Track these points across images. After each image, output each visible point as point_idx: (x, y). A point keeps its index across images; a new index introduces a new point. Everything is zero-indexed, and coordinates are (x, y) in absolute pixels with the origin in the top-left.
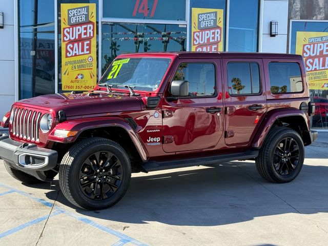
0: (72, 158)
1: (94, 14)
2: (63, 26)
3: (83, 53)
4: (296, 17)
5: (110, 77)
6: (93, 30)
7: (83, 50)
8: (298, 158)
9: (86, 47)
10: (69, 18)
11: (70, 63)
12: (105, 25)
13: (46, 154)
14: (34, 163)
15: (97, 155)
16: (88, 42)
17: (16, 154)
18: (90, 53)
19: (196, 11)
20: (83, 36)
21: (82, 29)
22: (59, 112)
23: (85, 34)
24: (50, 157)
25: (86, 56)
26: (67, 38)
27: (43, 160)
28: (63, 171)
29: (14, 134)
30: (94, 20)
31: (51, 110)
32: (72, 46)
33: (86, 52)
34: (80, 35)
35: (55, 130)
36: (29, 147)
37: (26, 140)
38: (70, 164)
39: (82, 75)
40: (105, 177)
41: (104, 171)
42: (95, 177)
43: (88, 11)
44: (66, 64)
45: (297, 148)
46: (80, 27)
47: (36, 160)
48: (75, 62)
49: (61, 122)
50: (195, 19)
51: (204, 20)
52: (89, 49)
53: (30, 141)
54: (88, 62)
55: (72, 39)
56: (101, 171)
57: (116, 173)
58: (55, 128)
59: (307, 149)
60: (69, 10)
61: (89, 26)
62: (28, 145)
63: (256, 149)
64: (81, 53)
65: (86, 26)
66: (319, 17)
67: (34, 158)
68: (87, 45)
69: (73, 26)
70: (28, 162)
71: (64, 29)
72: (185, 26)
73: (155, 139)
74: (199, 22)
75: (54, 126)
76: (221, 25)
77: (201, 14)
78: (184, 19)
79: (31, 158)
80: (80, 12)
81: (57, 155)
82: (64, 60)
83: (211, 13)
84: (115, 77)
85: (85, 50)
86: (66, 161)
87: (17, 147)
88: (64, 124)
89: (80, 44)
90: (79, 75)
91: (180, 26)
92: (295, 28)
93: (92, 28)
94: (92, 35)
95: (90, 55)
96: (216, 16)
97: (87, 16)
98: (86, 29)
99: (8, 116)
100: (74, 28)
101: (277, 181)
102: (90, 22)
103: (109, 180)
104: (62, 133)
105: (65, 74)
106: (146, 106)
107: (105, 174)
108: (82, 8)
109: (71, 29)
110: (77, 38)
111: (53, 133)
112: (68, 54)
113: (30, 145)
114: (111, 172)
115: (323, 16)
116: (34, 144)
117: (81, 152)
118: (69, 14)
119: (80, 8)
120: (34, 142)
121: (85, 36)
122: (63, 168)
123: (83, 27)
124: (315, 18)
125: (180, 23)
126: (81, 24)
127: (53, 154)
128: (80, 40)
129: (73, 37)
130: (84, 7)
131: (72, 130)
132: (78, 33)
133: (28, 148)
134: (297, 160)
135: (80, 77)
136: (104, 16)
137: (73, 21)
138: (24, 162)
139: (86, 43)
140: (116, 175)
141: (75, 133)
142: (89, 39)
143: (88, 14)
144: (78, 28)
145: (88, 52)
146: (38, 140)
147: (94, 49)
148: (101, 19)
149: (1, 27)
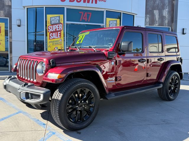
0: (61, 95)
1: (63, 20)
2: (48, 25)
3: (57, 37)
4: (147, 24)
5: (78, 43)
6: (62, 27)
7: (57, 36)
8: (178, 87)
9: (59, 35)
10: (51, 21)
11: (51, 42)
12: (67, 25)
13: (41, 91)
14: (32, 98)
15: (79, 91)
16: (60, 32)
17: (19, 91)
18: (61, 37)
19: (108, 19)
20: (57, 30)
21: (57, 26)
22: (51, 60)
23: (58, 29)
24: (44, 94)
25: (59, 39)
26: (50, 30)
27: (39, 96)
28: (54, 104)
29: (20, 76)
30: (62, 22)
31: (45, 60)
32: (52, 34)
33: (58, 37)
34: (56, 29)
35: (48, 74)
36: (29, 86)
37: (27, 80)
38: (60, 99)
39: (57, 47)
40: (83, 106)
41: (83, 102)
42: (77, 106)
43: (59, 18)
44: (50, 42)
45: (178, 82)
46: (56, 26)
47: (33, 96)
48: (53, 41)
49: (52, 67)
50: (108, 23)
51: (111, 24)
52: (60, 36)
53: (30, 81)
54: (60, 42)
55: (52, 31)
56: (81, 102)
57: (90, 103)
58: (48, 72)
59: (181, 81)
60: (51, 18)
61: (60, 25)
62: (28, 84)
63: (161, 83)
64: (56, 38)
65: (58, 25)
66: (156, 25)
67: (32, 94)
68: (59, 34)
69: (52, 25)
70: (27, 97)
71: (48, 26)
72: (103, 26)
73: (112, 79)
74: (109, 25)
75: (47, 71)
77: (110, 21)
78: (103, 23)
79: (30, 95)
80: (56, 18)
81: (50, 93)
82: (48, 41)
83: (114, 20)
84: (81, 42)
85: (58, 36)
86: (56, 96)
87: (20, 86)
88: (54, 69)
89: (56, 33)
90: (55, 47)
91: (101, 26)
93: (61, 26)
94: (61, 29)
95: (60, 38)
96: (116, 22)
97: (59, 20)
98: (58, 26)
99: (17, 65)
100: (53, 26)
101: (170, 100)
102: (61, 23)
103: (86, 108)
104: (53, 76)
105: (49, 47)
106: (107, 57)
107: (84, 104)
108: (57, 17)
109: (52, 26)
110: (55, 30)
111: (46, 76)
112: (50, 38)
113: (29, 84)
114: (87, 102)
115: (157, 24)
116: (32, 84)
117: (68, 89)
118: (51, 19)
119: (56, 17)
120: (33, 82)
121: (58, 30)
122: (54, 102)
123: (57, 25)
124: (154, 25)
126: (56, 24)
127: (47, 92)
128: (56, 31)
129: (52, 30)
130: (58, 16)
131: (62, 73)
132: (55, 28)
133: (27, 87)
134: (177, 88)
135: (56, 48)
136: (67, 21)
137: (53, 23)
138: (25, 97)
139: (59, 33)
140: (91, 104)
141: (64, 75)
142: (60, 31)
143: (60, 19)
144: (55, 26)
145: (60, 37)
146: (35, 81)
147: (62, 35)
148: (66, 22)
149: (19, 26)
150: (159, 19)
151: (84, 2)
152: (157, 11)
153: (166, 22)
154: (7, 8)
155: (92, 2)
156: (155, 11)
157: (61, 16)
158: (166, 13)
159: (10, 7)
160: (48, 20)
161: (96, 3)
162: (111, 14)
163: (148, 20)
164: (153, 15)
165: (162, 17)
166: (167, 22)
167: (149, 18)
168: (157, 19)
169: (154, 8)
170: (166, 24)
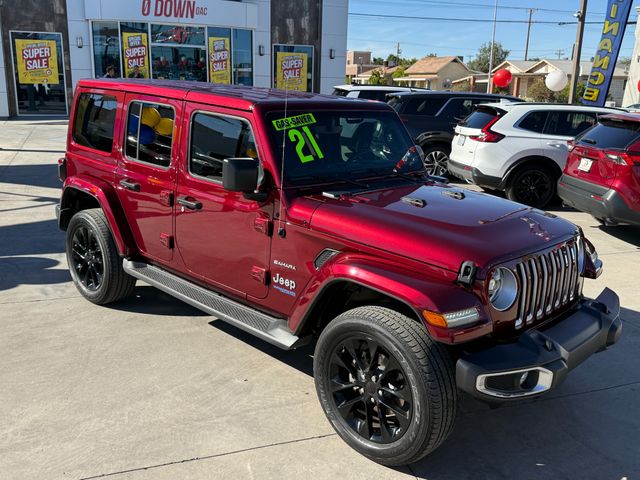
1: (146, 40)
2: (125, 48)
4: (276, 42)
6: (146, 51)
9: (141, 62)
10: (129, 43)
12: (153, 47)
16: (143, 58)
18: (144, 66)
19: (212, 39)
20: (139, 55)
21: (138, 50)
23: (140, 53)
26: (128, 55)
30: (146, 44)
32: (131, 61)
34: (137, 54)
43: (141, 38)
50: (211, 45)
51: (217, 45)
52: (143, 63)
60: (128, 37)
61: (142, 48)
69: (132, 47)
72: (205, 49)
74: (214, 47)
76: (228, 48)
77: (215, 41)
78: (204, 44)
80: (136, 38)
82: (127, 70)
83: (221, 40)
89: (137, 59)
91: (202, 49)
92: (277, 49)
94: (145, 54)
96: (224, 43)
97: (141, 41)
98: (140, 50)
100: (133, 49)
102: (143, 46)
110: (135, 56)
112: (129, 66)
115: (293, 42)
118: (129, 40)
119: (136, 36)
121: (141, 55)
123: (139, 48)
124: (288, 43)
125: (202, 47)
126: (137, 47)
128: (137, 57)
129: (132, 55)
130: (139, 36)
132: (135, 53)
136: (153, 41)
137: (132, 44)
139: (141, 59)
142: (143, 56)
144: (135, 49)
147: (146, 63)
148: (151, 44)
149: (80, 47)
150: (294, 33)
151: (176, 15)
152: (291, 20)
153: (307, 37)
154: (58, 19)
155: (187, 16)
156: (288, 21)
157: (144, 35)
158: (305, 23)
159: (64, 16)
160: (125, 41)
161: (192, 17)
162: (215, 32)
163: (277, 34)
164: (284, 27)
165: (299, 31)
167: (279, 32)
168: (292, 34)
169: (285, 16)
170: (306, 41)
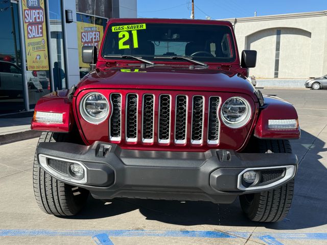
115: (90, 11)
124: (87, 12)
166: (103, 8)
170: (102, 12)
